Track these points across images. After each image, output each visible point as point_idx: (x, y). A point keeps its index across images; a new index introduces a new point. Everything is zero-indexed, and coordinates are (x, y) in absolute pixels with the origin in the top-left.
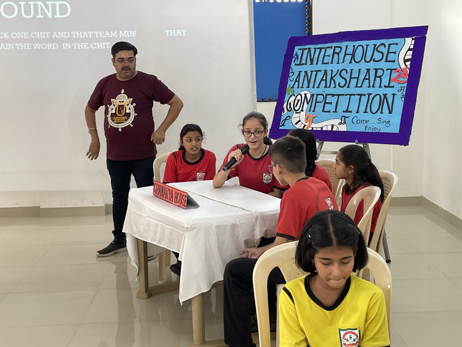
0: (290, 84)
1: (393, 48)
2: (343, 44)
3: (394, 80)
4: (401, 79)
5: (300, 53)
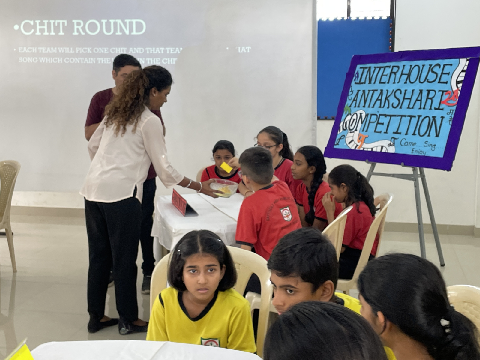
0: (348, 102)
1: (447, 69)
2: (401, 64)
3: (444, 102)
4: (451, 102)
5: (360, 71)
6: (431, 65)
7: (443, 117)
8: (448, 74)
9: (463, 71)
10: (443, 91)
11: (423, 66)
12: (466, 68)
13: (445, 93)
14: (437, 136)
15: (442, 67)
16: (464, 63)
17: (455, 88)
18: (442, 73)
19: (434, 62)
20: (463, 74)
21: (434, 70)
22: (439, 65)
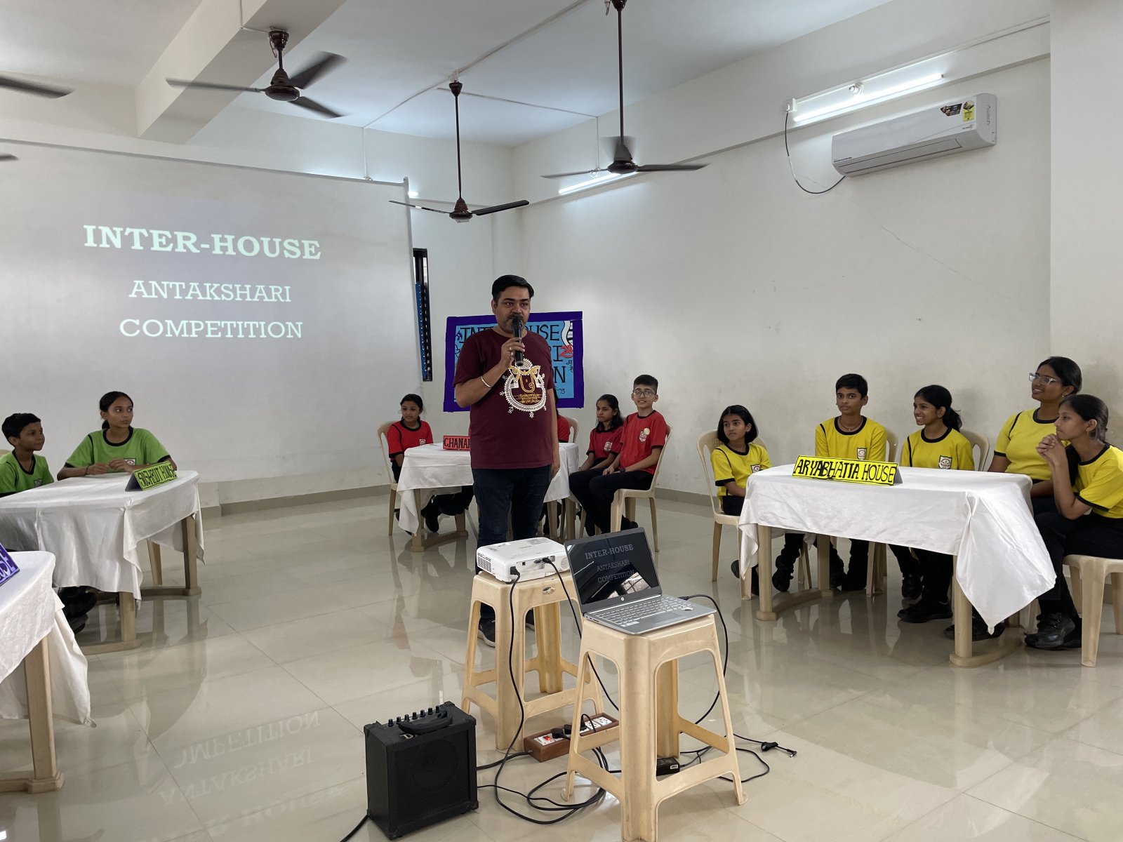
1: (555, 329)
3: (561, 355)
4: (567, 354)
5: (462, 331)
6: (538, 326)
7: (564, 367)
8: (558, 333)
9: (570, 330)
10: (558, 347)
11: (531, 326)
12: (571, 328)
13: (559, 348)
14: (564, 381)
15: (549, 327)
16: (568, 324)
17: (567, 344)
18: (552, 333)
19: (541, 324)
20: (572, 333)
21: (542, 329)
22: (545, 325)
